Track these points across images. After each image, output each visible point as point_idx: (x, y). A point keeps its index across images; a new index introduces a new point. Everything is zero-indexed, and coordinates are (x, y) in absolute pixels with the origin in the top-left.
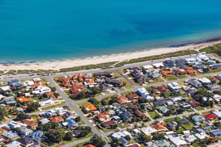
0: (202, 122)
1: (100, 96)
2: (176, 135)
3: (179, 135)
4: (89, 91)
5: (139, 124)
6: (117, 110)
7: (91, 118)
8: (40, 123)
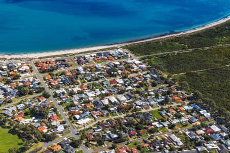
0: (107, 85)
1: (56, 71)
2: (91, 92)
3: (93, 91)
4: (51, 69)
5: (73, 86)
7: (47, 83)
8: (17, 85)
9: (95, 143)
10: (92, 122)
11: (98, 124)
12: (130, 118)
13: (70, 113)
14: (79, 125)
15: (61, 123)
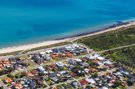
0: (79, 86)
1: (14, 72)
4: (7, 70)
6: (26, 81)
7: (10, 87)
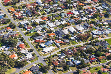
0: (65, 16)
1: (18, 4)
3: (53, 22)
4: (13, 2)
5: (34, 17)
6: (25, 11)
7: (12, 14)
9: (61, 68)
10: (56, 50)
11: (62, 51)
12: (89, 46)
13: (35, 42)
14: (45, 52)
15: (29, 51)
